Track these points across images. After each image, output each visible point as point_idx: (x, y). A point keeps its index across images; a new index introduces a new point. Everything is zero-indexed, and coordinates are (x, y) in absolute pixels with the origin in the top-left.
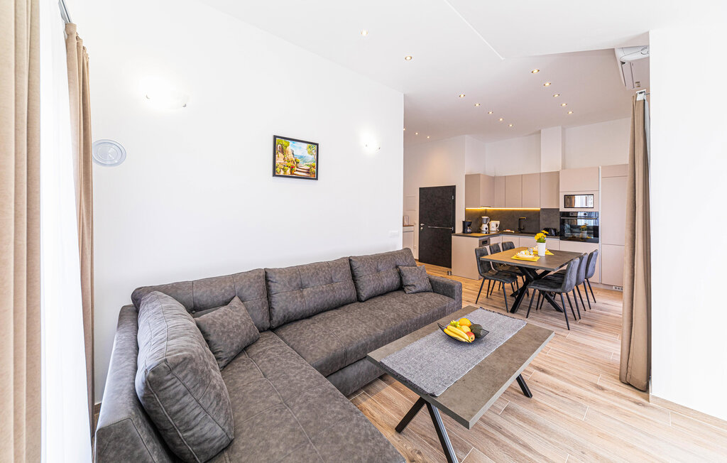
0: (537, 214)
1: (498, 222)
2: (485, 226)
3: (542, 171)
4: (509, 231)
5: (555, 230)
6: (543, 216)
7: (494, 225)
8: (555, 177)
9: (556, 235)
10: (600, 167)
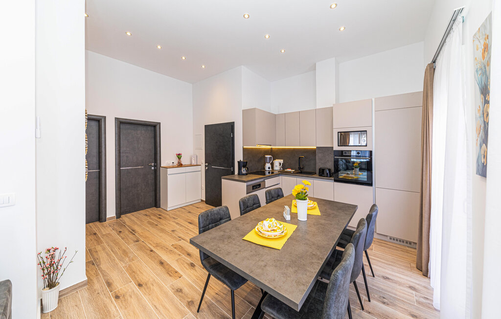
0: (313, 152)
1: (282, 161)
2: (268, 165)
3: (318, 107)
4: (290, 170)
5: (330, 170)
6: (319, 155)
7: (278, 163)
8: (329, 112)
9: (330, 176)
10: (373, 100)
